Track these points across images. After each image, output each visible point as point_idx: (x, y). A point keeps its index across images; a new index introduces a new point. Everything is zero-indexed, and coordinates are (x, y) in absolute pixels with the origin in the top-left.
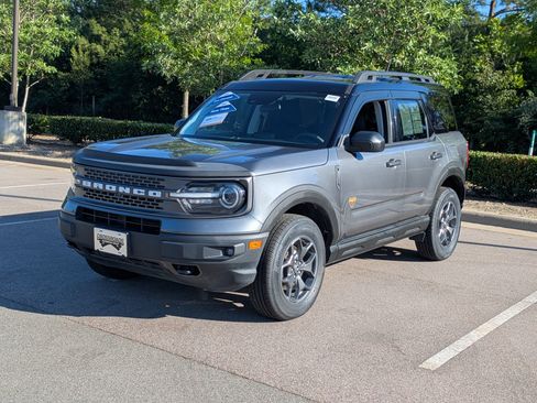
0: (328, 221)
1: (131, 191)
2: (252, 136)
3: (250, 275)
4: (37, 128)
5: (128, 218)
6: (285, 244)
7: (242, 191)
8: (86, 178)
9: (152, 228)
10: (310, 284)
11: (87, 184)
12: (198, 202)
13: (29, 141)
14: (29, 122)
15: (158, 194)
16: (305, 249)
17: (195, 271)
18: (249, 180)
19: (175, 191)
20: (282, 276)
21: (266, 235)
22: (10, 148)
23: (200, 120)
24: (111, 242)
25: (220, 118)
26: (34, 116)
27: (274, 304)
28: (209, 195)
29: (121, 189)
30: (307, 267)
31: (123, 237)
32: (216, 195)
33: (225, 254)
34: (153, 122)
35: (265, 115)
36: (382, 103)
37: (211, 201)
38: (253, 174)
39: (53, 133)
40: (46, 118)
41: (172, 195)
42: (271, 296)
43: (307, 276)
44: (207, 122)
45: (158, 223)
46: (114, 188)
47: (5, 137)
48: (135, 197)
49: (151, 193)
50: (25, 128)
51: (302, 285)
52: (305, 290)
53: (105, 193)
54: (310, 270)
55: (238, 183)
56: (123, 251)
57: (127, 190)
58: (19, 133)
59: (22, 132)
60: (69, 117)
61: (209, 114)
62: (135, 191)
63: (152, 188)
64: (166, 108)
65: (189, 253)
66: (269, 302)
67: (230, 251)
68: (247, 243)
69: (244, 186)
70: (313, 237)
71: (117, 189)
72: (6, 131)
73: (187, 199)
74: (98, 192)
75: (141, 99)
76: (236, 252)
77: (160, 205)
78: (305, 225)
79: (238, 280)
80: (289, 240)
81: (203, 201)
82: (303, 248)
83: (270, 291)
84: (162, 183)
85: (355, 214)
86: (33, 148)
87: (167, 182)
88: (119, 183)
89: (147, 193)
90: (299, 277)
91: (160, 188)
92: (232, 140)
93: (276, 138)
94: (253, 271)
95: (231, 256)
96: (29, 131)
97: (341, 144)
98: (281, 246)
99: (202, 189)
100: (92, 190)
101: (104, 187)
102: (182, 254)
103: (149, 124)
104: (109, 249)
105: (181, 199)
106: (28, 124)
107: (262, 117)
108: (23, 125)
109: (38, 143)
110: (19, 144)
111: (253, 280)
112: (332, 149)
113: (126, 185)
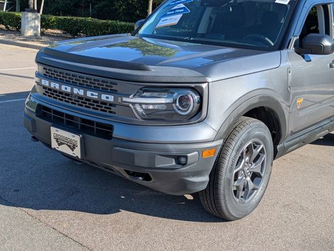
0: (278, 123)
1: (85, 93)
2: (203, 36)
3: (202, 183)
4: (48, 24)
5: (84, 120)
6: (238, 150)
7: (197, 97)
8: (45, 76)
9: (105, 132)
10: (258, 183)
11: (45, 83)
12: (151, 107)
13: (42, 34)
14: (42, 20)
15: (111, 98)
16: (256, 152)
17: (147, 177)
18: (204, 86)
19: (128, 96)
20: (233, 180)
21: (220, 142)
22: (29, 39)
23: (157, 21)
24: (67, 142)
25: (175, 19)
26: (45, 16)
27: (224, 209)
28: (163, 101)
29: (76, 91)
30: (256, 168)
31: (77, 138)
32: (169, 100)
33: (178, 162)
34: (126, 21)
35: (214, 17)
36: (325, 7)
37: (165, 107)
38: (209, 80)
39: (58, 28)
40: (53, 18)
41: (124, 99)
42: (222, 202)
43: (255, 176)
44: (162, 24)
45: (111, 128)
46: (69, 90)
47: (26, 31)
48: (88, 100)
49: (104, 97)
50: (39, 25)
51: (251, 185)
52: (254, 189)
53: (61, 93)
54: (258, 171)
55: (193, 89)
56: (77, 153)
57: (81, 92)
58: (35, 28)
59: (38, 27)
60: (69, 18)
61: (165, 15)
62: (89, 94)
63: (105, 91)
64: (138, 12)
65: (141, 161)
66: (220, 207)
67: (183, 160)
68: (201, 151)
69: (200, 92)
70: (263, 139)
71: (72, 90)
72: (27, 27)
73: (140, 104)
74: (55, 91)
75: (121, 6)
76: (189, 161)
77: (113, 109)
78: (257, 128)
79: (189, 187)
80: (242, 145)
81: (156, 107)
82: (254, 150)
83: (222, 197)
84: (114, 87)
85: (302, 114)
86: (44, 39)
87: (120, 86)
88: (74, 84)
89: (100, 96)
90: (248, 179)
91: (113, 92)
92: (186, 41)
93: (226, 39)
94: (206, 178)
95: (184, 165)
96: (42, 26)
97: (292, 47)
98: (234, 153)
99: (155, 94)
100: (50, 89)
101: (60, 87)
102: (133, 161)
103: (123, 23)
104: (64, 149)
105: (134, 104)
106: (41, 22)
107: (211, 19)
108: (38, 23)
109: (49, 36)
110: (36, 35)
111: (205, 187)
112: (284, 52)
113: (81, 86)
